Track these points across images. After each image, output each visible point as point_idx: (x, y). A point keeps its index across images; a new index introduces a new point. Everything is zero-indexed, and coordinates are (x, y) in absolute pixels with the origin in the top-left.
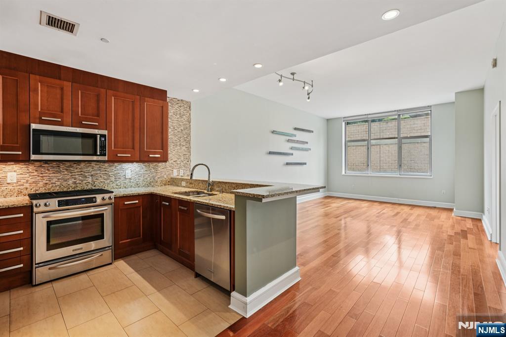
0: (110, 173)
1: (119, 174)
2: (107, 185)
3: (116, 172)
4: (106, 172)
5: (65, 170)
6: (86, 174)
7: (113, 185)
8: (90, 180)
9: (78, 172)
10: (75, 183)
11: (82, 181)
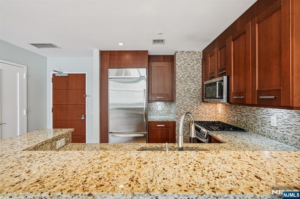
0: (258, 117)
1: (265, 120)
2: (254, 127)
3: (262, 116)
4: (255, 115)
5: (233, 109)
6: (243, 114)
7: (258, 130)
8: (245, 120)
9: (239, 111)
10: (237, 120)
11: (241, 119)
